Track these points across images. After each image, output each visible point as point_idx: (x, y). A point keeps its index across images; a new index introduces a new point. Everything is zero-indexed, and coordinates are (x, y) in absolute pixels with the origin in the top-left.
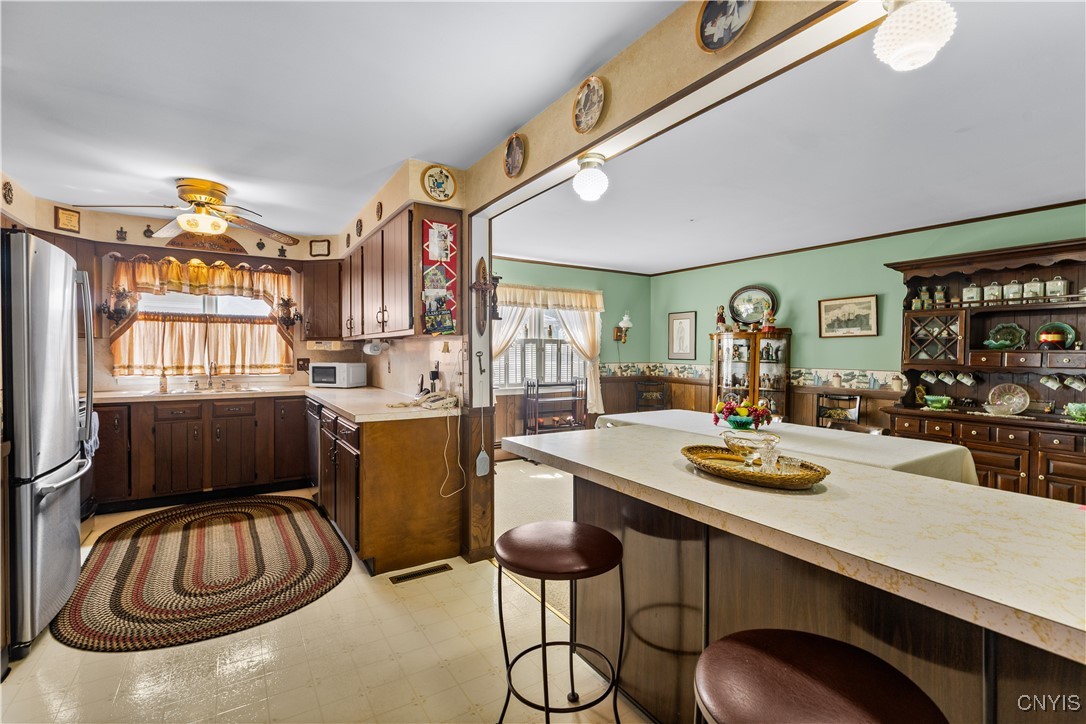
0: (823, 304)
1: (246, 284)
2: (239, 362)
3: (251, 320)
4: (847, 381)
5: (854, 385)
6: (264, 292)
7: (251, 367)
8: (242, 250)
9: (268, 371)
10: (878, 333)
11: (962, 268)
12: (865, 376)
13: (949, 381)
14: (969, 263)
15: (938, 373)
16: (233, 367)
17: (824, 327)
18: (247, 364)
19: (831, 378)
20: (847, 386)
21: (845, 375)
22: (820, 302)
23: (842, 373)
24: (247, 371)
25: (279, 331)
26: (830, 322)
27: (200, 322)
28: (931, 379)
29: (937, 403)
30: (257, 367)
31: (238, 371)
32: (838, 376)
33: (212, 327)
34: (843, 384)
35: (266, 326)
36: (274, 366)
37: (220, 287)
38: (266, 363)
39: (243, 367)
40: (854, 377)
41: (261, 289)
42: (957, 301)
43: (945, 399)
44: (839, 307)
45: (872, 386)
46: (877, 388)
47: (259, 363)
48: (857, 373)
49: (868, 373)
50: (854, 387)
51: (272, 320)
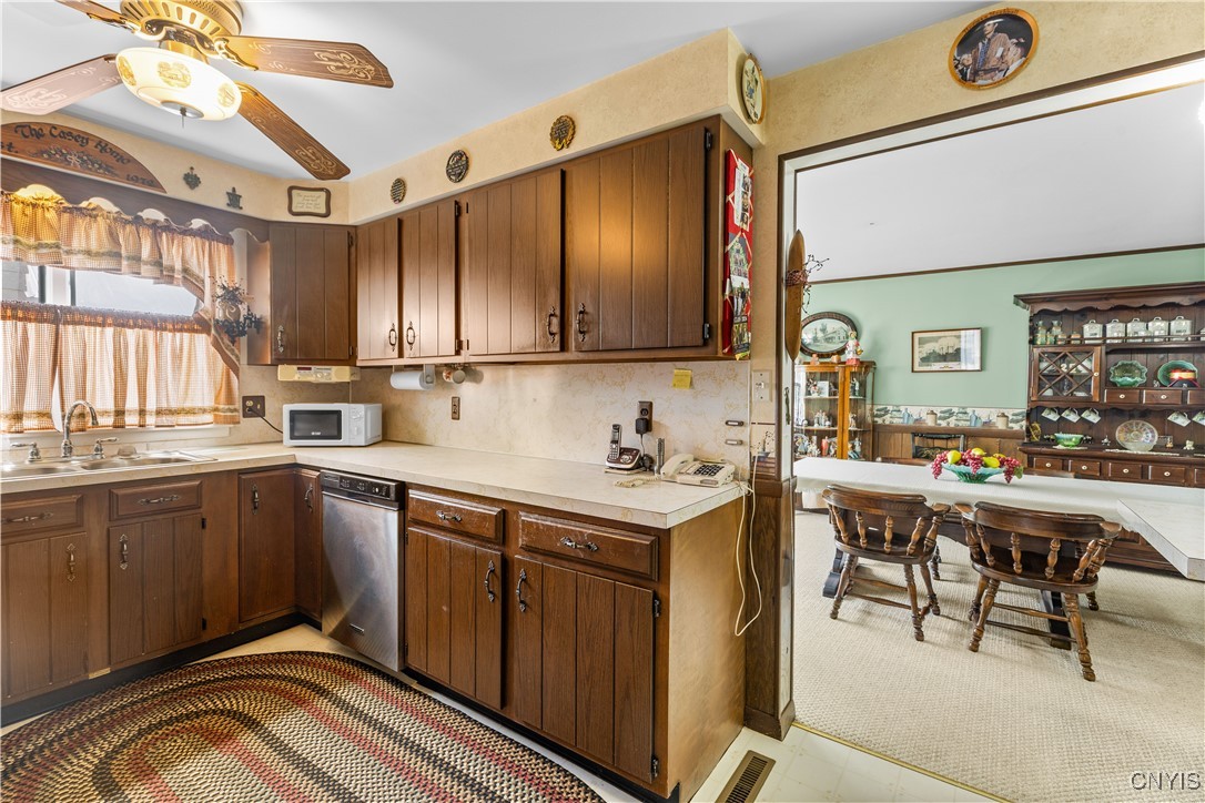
0: (917, 336)
1: (146, 253)
2: (132, 402)
3: (157, 324)
4: (944, 419)
5: (952, 422)
6: (185, 270)
7: (159, 412)
8: (153, 183)
9: (192, 419)
10: (982, 368)
11: (1098, 303)
12: (966, 413)
13: (1073, 418)
14: (1106, 299)
15: (1060, 411)
16: (120, 413)
17: (917, 360)
18: (151, 405)
19: (924, 416)
20: (943, 424)
21: (941, 412)
22: (913, 333)
23: (937, 410)
24: (151, 420)
25: (216, 345)
26: (925, 355)
27: (40, 320)
28: (1053, 417)
29: (1068, 441)
30: (171, 412)
31: (131, 420)
32: (932, 413)
33: (70, 333)
34: (939, 422)
35: (186, 335)
36: (204, 411)
37: (88, 253)
38: (188, 405)
39: (142, 412)
40: (952, 414)
41: (178, 266)
42: (1079, 337)
43: (1075, 438)
44: (936, 340)
45: (973, 424)
46: (979, 425)
47: (174, 405)
48: (955, 410)
49: (969, 410)
50: (952, 425)
51: (200, 325)
